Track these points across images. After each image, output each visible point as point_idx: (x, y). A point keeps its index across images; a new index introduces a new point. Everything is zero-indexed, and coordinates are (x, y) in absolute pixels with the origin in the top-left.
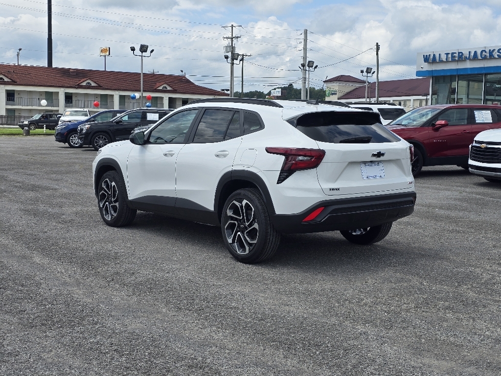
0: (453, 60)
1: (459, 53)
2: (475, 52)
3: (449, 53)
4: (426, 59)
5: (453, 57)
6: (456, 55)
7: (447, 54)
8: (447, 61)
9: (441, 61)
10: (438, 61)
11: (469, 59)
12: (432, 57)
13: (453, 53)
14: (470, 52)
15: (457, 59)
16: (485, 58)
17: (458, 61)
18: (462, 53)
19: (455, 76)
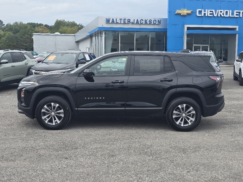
1: (128, 19)
2: (137, 20)
3: (122, 19)
7: (121, 19)
9: (117, 23)
10: (115, 22)
13: (124, 19)
16: (142, 24)
17: (127, 24)
18: (129, 19)
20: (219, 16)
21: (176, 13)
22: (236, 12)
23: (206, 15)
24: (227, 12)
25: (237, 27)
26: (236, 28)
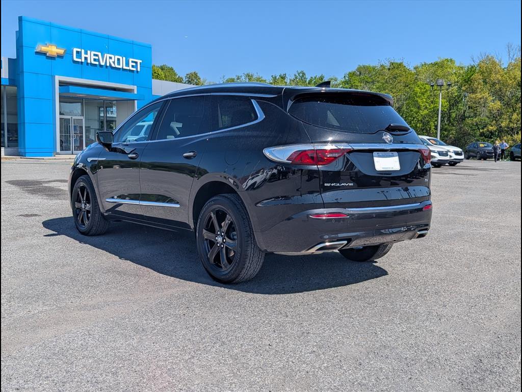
20: (108, 65)
22: (132, 62)
24: (119, 60)
25: (135, 88)
26: (134, 90)
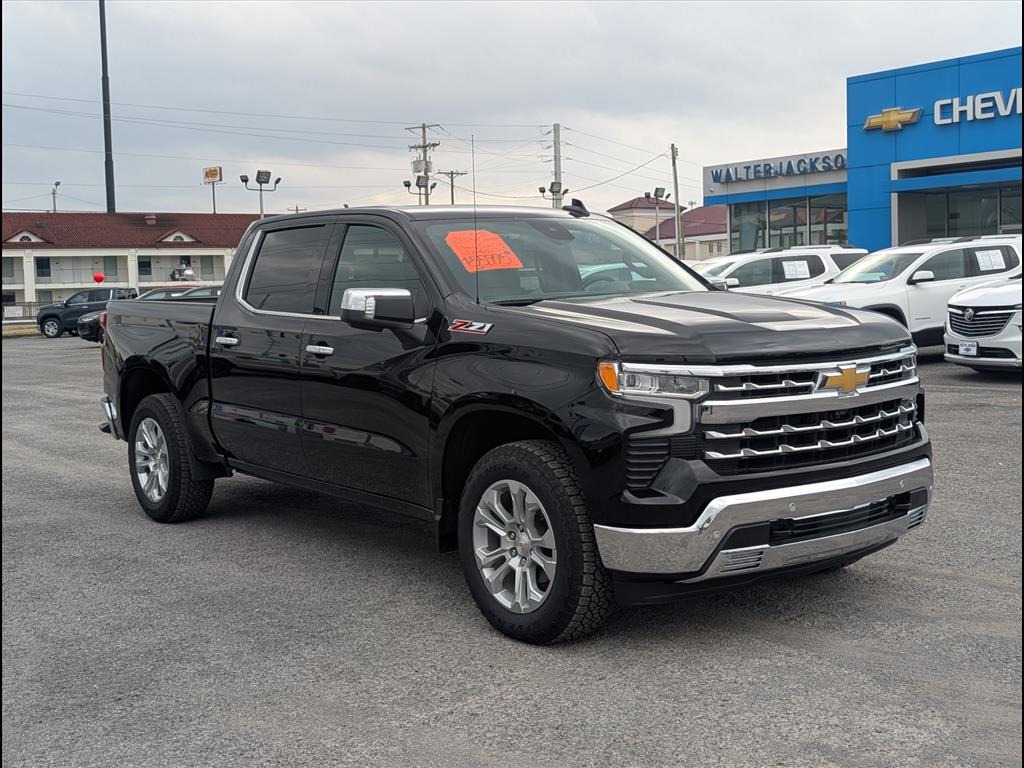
0: (757, 178)
2: (789, 163)
4: (716, 178)
5: (756, 172)
6: (761, 169)
8: (748, 180)
9: (739, 180)
10: (734, 179)
11: (781, 174)
12: (724, 173)
13: (756, 167)
14: (781, 163)
15: (762, 175)
16: (804, 173)
17: (765, 178)
18: (769, 165)
19: (763, 202)
20: (1019, 110)
21: (865, 127)
23: (970, 117)
